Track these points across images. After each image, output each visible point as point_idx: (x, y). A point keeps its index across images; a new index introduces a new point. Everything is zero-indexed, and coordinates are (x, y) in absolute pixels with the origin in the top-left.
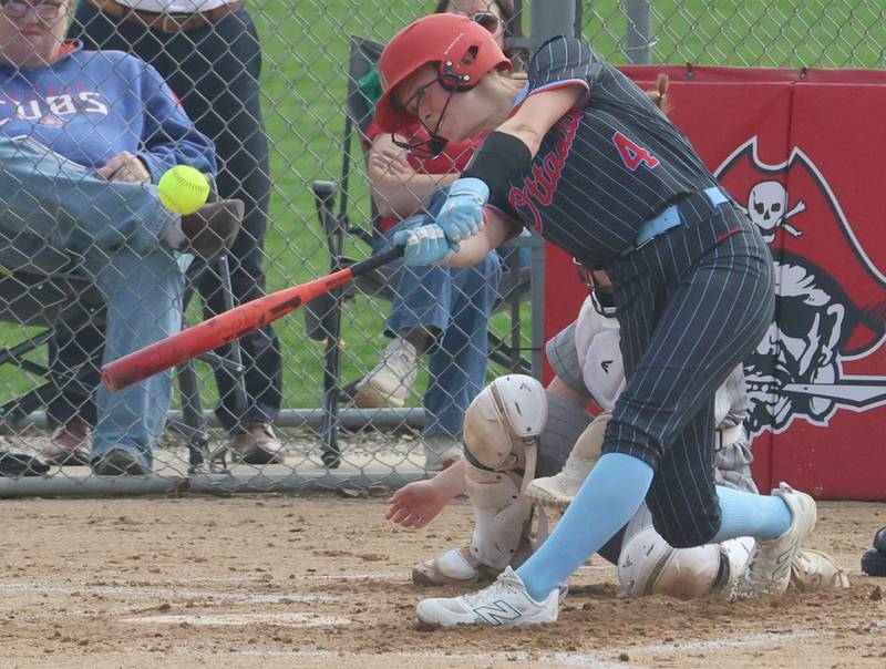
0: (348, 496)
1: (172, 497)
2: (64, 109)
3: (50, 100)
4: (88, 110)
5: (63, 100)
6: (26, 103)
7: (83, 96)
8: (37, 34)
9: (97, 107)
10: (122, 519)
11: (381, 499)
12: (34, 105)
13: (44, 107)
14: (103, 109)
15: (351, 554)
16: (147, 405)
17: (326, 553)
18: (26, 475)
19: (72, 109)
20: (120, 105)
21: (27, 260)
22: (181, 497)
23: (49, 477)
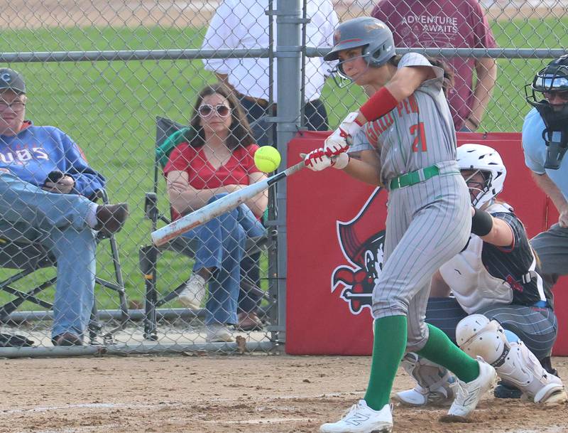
0: (188, 355)
1: (98, 357)
2: (25, 157)
3: (18, 152)
4: (38, 157)
5: (24, 152)
6: (5, 154)
7: (35, 150)
8: (12, 119)
9: (42, 155)
10: (96, 368)
11: (205, 357)
12: (10, 155)
13: (15, 157)
14: (46, 157)
15: (243, 386)
16: (82, 310)
17: (231, 385)
18: (24, 346)
19: (30, 157)
20: (53, 154)
21: (21, 235)
22: (102, 357)
23: (35, 347)
